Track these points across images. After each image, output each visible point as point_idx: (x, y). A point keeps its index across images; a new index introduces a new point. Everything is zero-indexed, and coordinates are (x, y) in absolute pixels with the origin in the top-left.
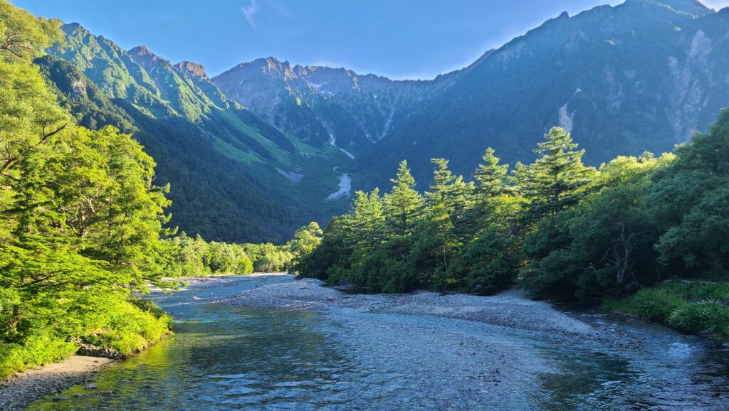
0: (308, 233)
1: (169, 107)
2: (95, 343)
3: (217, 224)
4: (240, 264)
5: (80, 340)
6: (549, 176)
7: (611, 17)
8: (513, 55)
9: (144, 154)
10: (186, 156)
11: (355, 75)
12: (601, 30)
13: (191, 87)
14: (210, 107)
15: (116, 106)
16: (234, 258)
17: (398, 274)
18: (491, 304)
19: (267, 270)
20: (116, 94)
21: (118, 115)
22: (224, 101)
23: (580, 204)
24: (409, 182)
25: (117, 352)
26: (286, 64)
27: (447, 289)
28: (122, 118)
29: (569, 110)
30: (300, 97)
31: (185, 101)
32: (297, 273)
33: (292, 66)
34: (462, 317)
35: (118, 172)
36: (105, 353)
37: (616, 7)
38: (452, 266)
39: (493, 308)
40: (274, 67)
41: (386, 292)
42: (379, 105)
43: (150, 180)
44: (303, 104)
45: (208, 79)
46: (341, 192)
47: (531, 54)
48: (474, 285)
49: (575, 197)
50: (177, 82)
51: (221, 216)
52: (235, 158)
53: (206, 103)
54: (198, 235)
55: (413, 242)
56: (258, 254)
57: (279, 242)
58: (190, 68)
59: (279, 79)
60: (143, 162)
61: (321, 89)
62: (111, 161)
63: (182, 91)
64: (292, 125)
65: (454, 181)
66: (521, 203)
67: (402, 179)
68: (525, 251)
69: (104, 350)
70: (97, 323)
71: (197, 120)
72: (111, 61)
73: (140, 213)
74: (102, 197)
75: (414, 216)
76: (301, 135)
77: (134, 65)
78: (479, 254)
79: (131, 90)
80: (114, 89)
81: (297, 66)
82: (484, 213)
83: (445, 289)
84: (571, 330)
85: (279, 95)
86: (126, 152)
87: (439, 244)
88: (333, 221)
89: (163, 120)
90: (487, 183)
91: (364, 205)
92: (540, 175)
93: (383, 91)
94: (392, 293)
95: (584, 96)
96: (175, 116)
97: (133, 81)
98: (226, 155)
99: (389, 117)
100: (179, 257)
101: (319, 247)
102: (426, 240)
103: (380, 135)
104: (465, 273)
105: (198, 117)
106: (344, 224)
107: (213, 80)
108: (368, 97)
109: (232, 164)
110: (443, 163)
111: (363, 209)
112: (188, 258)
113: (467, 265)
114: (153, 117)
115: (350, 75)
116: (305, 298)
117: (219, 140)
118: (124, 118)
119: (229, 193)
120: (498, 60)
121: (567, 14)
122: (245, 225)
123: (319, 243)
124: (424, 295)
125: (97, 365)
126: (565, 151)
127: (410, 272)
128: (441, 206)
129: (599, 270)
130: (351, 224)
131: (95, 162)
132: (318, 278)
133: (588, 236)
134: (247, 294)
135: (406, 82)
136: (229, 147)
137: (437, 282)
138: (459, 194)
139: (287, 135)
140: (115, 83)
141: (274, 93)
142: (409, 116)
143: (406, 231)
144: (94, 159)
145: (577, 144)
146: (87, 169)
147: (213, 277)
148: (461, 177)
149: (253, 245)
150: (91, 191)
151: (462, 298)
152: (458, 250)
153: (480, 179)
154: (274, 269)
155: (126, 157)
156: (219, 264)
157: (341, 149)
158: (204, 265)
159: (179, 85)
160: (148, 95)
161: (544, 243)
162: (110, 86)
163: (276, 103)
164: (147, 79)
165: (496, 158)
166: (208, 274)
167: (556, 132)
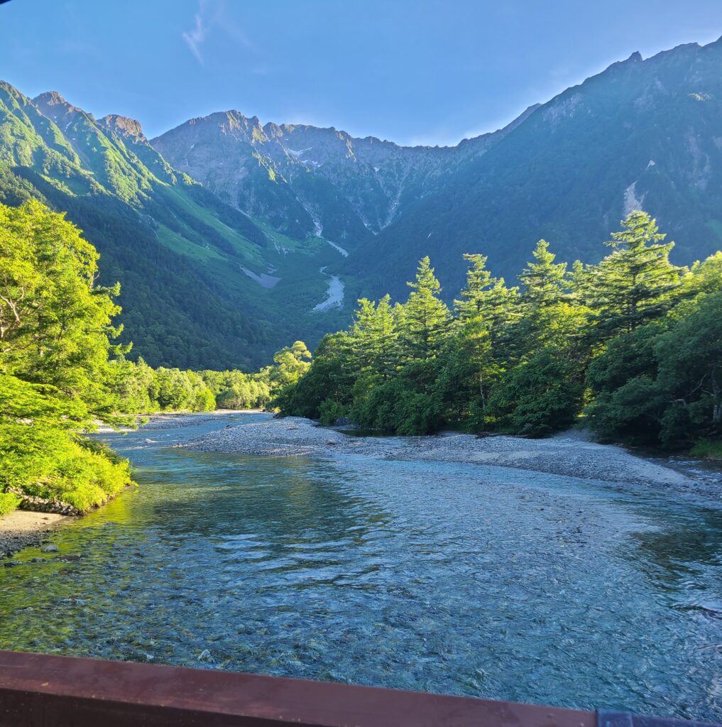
0: (291, 356)
1: (93, 180)
2: (41, 494)
3: (164, 344)
4: (198, 397)
5: (21, 491)
6: (625, 278)
7: (699, 60)
8: (564, 112)
9: (83, 242)
10: (118, 248)
11: (349, 137)
12: (685, 79)
13: (122, 152)
14: (149, 181)
15: (19, 177)
16: (190, 389)
17: (419, 410)
18: (549, 449)
19: (234, 406)
20: (18, 161)
21: (22, 191)
22: (169, 172)
23: (668, 315)
24: (432, 287)
25: (72, 507)
26: (254, 121)
27: (485, 430)
28: (28, 194)
29: (638, 192)
30: (273, 168)
31: (116, 172)
32: (277, 410)
33: (262, 124)
34: (512, 465)
35: (47, 267)
36: (55, 508)
37: (706, 47)
38: (492, 399)
39: (552, 453)
40: (237, 125)
41: (404, 434)
42: (381, 181)
43: (92, 278)
44: (278, 179)
45: (146, 141)
46: (330, 302)
47: (589, 111)
48: (523, 424)
49: (660, 306)
50: (103, 145)
51: (169, 332)
52: (185, 253)
53: (143, 176)
54: (141, 359)
55: (440, 368)
56: (222, 384)
57: (251, 369)
58: (120, 124)
59: (243, 142)
60: (82, 253)
61: (303, 157)
62: (38, 251)
63: (111, 158)
64: (263, 208)
65: (492, 286)
66: (587, 315)
67: (424, 282)
68: (592, 379)
69: (54, 503)
70: (42, 469)
71: (132, 200)
72: (10, 113)
73: (82, 323)
74: (28, 300)
75: (439, 333)
76: (275, 222)
77: (42, 119)
78: (528, 384)
79: (39, 155)
80: (16, 154)
81: (269, 124)
82: (535, 329)
83: (482, 430)
84: (660, 479)
85: (244, 165)
86: (58, 238)
87: (475, 369)
88: (326, 340)
89: (86, 198)
90: (538, 288)
91: (370, 318)
92: (612, 277)
93: (388, 161)
94: (411, 435)
95: (659, 172)
96: (101, 193)
97: (41, 142)
98: (173, 248)
99: (395, 198)
100: (116, 388)
101: (309, 375)
102: (457, 365)
103: (383, 223)
104: (509, 409)
105: (133, 194)
106: (343, 344)
107: (153, 142)
108: (367, 170)
109: (181, 263)
110: (479, 260)
111: (368, 323)
112: (129, 389)
113: (512, 398)
114: (71, 194)
115: (342, 138)
116: (298, 442)
117: (162, 227)
118: (32, 194)
119: (180, 302)
120: (544, 120)
121: (640, 55)
122: (202, 345)
123: (306, 369)
124: (455, 437)
125: (49, 522)
126: (648, 244)
127: (436, 407)
128: (479, 319)
129: (692, 404)
130: (352, 344)
131: (18, 251)
132: (306, 417)
133: (681, 357)
134: (217, 436)
135: (419, 148)
136: (176, 237)
137: (471, 422)
138: (500, 304)
139: (255, 222)
140: (16, 145)
141: (238, 162)
142: (422, 197)
143: (429, 353)
144: (16, 248)
145: (664, 235)
146: (8, 260)
147: (164, 415)
148: (502, 280)
149: (215, 373)
150: (14, 292)
151: (508, 441)
152: (499, 379)
153: (528, 283)
154: (244, 405)
155: (59, 245)
156: (171, 398)
157: (330, 243)
158: (150, 398)
159: (105, 149)
160: (63, 162)
161: (617, 368)
162: (9, 149)
163: (241, 177)
164: (60, 139)
165: (550, 255)
166: (156, 410)
167: (637, 218)
